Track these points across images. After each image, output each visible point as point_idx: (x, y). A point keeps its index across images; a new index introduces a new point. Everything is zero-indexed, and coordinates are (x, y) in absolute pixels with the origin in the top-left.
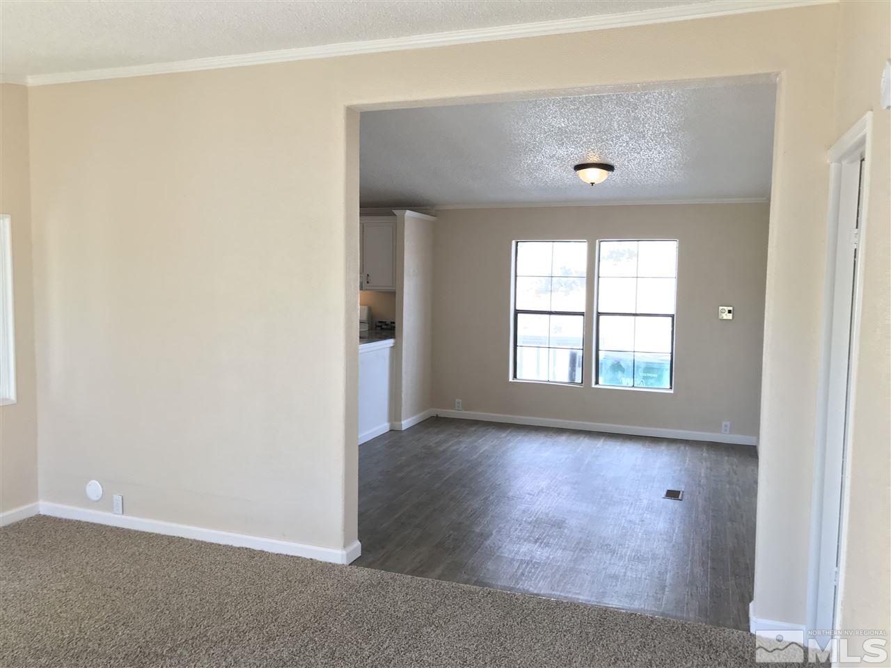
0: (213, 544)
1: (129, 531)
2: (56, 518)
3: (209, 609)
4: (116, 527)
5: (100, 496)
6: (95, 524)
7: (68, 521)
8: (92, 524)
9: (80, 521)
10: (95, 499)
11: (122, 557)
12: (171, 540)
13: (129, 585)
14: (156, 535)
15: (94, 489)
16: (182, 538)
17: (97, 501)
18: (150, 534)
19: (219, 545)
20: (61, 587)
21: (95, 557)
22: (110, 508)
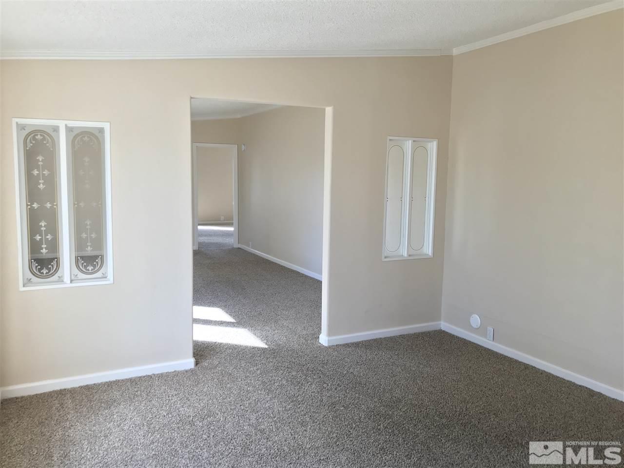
0: (559, 377)
1: (497, 353)
2: (451, 334)
3: (556, 423)
4: (488, 349)
5: (479, 326)
6: (474, 344)
7: (458, 338)
8: (473, 343)
9: (465, 340)
10: (475, 327)
11: (492, 369)
12: (527, 367)
13: (497, 389)
14: (516, 360)
15: (475, 320)
16: (534, 367)
17: (478, 329)
18: (511, 359)
19: (564, 380)
20: (455, 378)
21: (475, 365)
22: (485, 335)
